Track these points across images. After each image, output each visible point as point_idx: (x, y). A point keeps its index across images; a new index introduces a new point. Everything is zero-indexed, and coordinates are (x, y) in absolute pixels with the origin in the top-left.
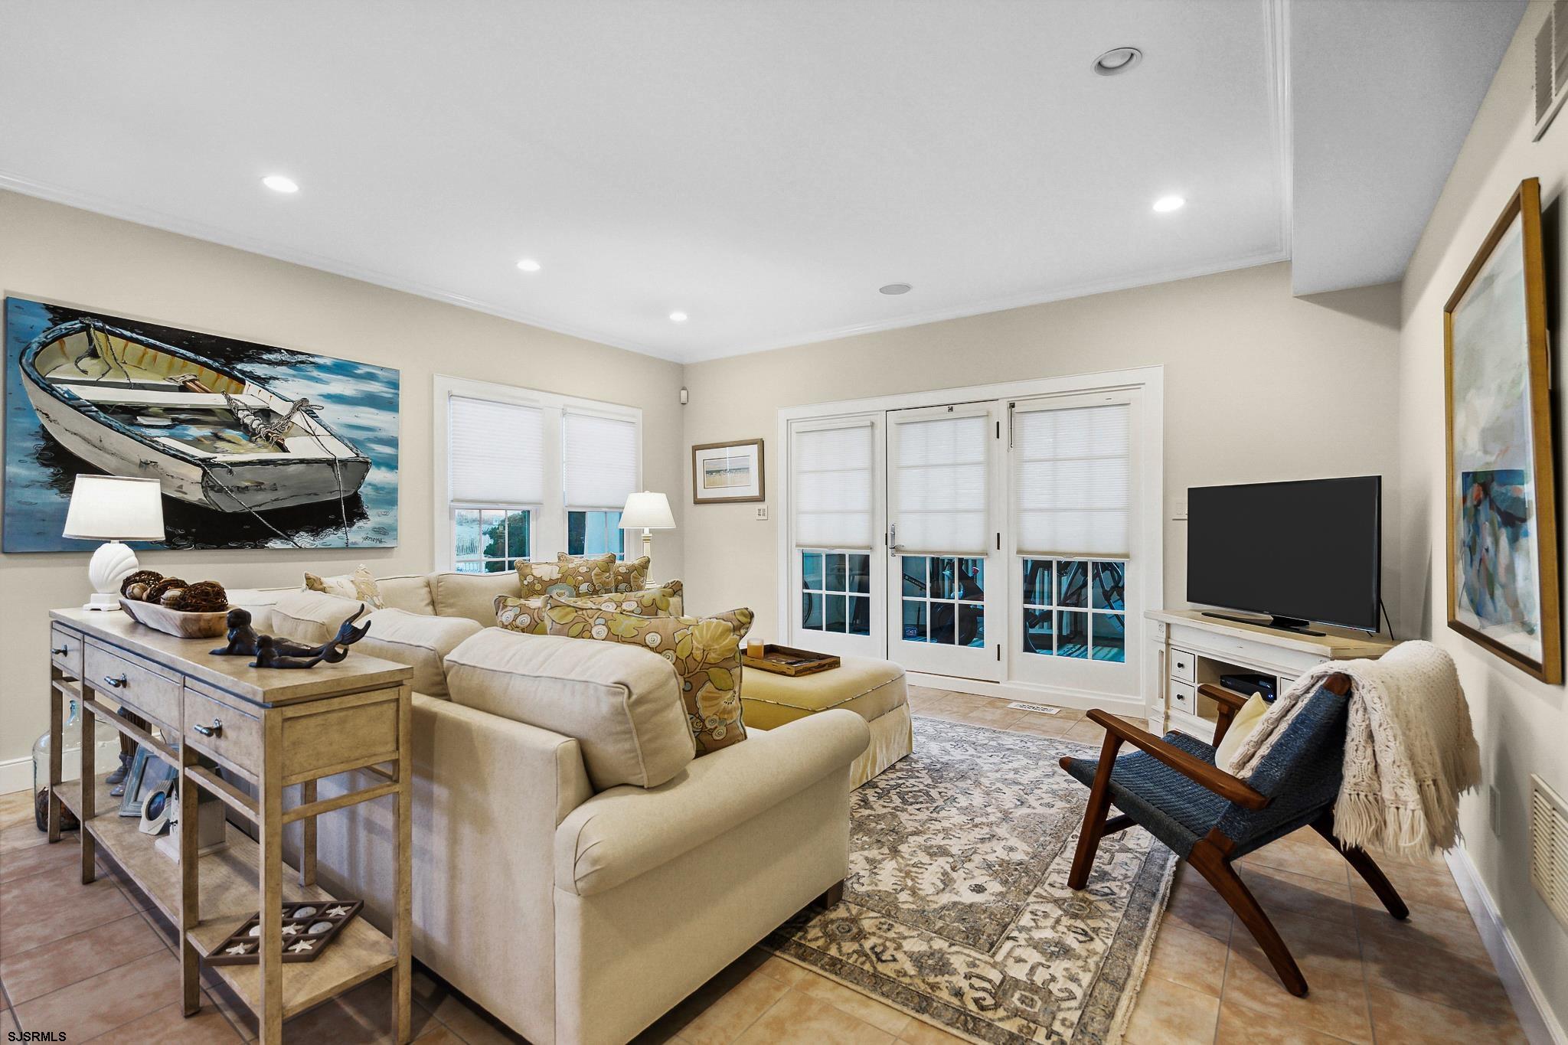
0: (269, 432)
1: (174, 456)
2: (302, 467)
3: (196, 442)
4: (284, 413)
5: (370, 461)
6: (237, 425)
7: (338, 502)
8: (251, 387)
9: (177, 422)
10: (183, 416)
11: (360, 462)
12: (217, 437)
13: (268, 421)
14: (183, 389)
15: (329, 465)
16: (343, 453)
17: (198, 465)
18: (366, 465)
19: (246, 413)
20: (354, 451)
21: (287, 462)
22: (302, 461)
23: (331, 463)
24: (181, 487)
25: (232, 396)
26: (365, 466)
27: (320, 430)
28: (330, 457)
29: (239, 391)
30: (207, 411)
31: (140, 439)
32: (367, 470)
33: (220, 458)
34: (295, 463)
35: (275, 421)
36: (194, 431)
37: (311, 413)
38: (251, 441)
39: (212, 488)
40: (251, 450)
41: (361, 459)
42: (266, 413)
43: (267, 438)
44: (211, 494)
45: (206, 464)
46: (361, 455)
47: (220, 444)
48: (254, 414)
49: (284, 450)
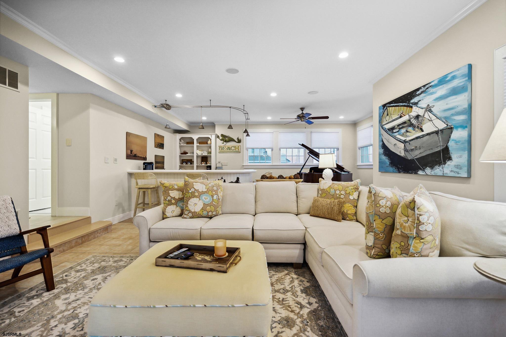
0: (418, 125)
1: (399, 141)
2: (427, 137)
3: (403, 135)
4: (422, 115)
5: (453, 126)
6: (411, 125)
7: (439, 151)
8: (414, 108)
9: (400, 129)
10: (401, 127)
11: (449, 128)
12: (407, 131)
13: (418, 120)
14: (401, 117)
15: (436, 133)
16: (441, 125)
17: (403, 143)
18: (451, 128)
19: (413, 119)
20: (446, 123)
21: (423, 136)
22: (428, 134)
23: (437, 132)
24: (400, 151)
25: (410, 114)
26: (450, 130)
27: (433, 118)
28: (437, 129)
29: (411, 112)
30: (405, 123)
31: (394, 137)
32: (452, 132)
33: (408, 139)
34: (425, 136)
35: (420, 119)
36: (403, 131)
37: (430, 111)
38: (414, 130)
39: (406, 150)
40: (414, 134)
41: (449, 127)
42: (417, 117)
43: (418, 127)
44: (406, 153)
45: (405, 142)
46: (449, 124)
47: (408, 134)
48: (415, 119)
49: (422, 131)
